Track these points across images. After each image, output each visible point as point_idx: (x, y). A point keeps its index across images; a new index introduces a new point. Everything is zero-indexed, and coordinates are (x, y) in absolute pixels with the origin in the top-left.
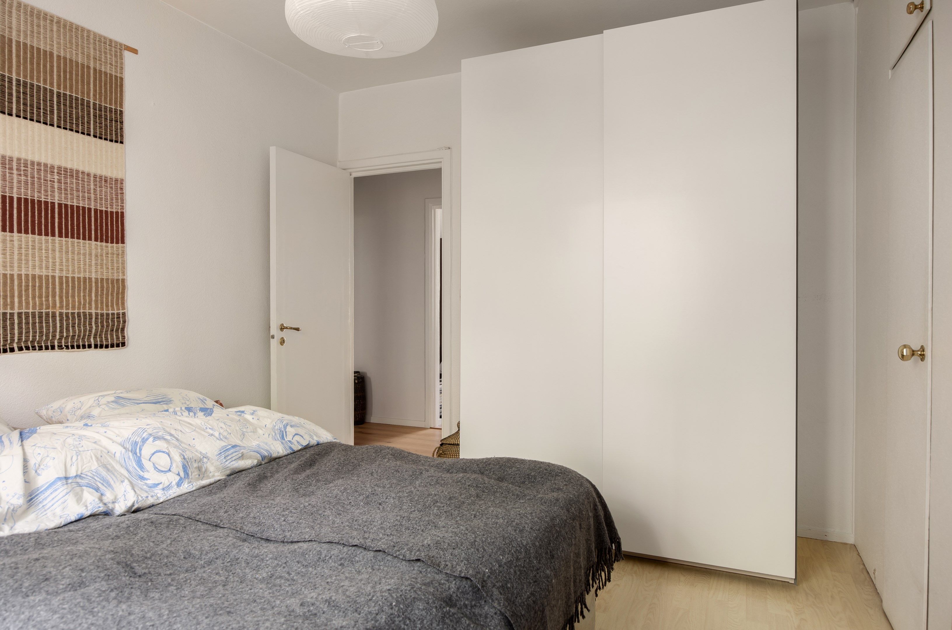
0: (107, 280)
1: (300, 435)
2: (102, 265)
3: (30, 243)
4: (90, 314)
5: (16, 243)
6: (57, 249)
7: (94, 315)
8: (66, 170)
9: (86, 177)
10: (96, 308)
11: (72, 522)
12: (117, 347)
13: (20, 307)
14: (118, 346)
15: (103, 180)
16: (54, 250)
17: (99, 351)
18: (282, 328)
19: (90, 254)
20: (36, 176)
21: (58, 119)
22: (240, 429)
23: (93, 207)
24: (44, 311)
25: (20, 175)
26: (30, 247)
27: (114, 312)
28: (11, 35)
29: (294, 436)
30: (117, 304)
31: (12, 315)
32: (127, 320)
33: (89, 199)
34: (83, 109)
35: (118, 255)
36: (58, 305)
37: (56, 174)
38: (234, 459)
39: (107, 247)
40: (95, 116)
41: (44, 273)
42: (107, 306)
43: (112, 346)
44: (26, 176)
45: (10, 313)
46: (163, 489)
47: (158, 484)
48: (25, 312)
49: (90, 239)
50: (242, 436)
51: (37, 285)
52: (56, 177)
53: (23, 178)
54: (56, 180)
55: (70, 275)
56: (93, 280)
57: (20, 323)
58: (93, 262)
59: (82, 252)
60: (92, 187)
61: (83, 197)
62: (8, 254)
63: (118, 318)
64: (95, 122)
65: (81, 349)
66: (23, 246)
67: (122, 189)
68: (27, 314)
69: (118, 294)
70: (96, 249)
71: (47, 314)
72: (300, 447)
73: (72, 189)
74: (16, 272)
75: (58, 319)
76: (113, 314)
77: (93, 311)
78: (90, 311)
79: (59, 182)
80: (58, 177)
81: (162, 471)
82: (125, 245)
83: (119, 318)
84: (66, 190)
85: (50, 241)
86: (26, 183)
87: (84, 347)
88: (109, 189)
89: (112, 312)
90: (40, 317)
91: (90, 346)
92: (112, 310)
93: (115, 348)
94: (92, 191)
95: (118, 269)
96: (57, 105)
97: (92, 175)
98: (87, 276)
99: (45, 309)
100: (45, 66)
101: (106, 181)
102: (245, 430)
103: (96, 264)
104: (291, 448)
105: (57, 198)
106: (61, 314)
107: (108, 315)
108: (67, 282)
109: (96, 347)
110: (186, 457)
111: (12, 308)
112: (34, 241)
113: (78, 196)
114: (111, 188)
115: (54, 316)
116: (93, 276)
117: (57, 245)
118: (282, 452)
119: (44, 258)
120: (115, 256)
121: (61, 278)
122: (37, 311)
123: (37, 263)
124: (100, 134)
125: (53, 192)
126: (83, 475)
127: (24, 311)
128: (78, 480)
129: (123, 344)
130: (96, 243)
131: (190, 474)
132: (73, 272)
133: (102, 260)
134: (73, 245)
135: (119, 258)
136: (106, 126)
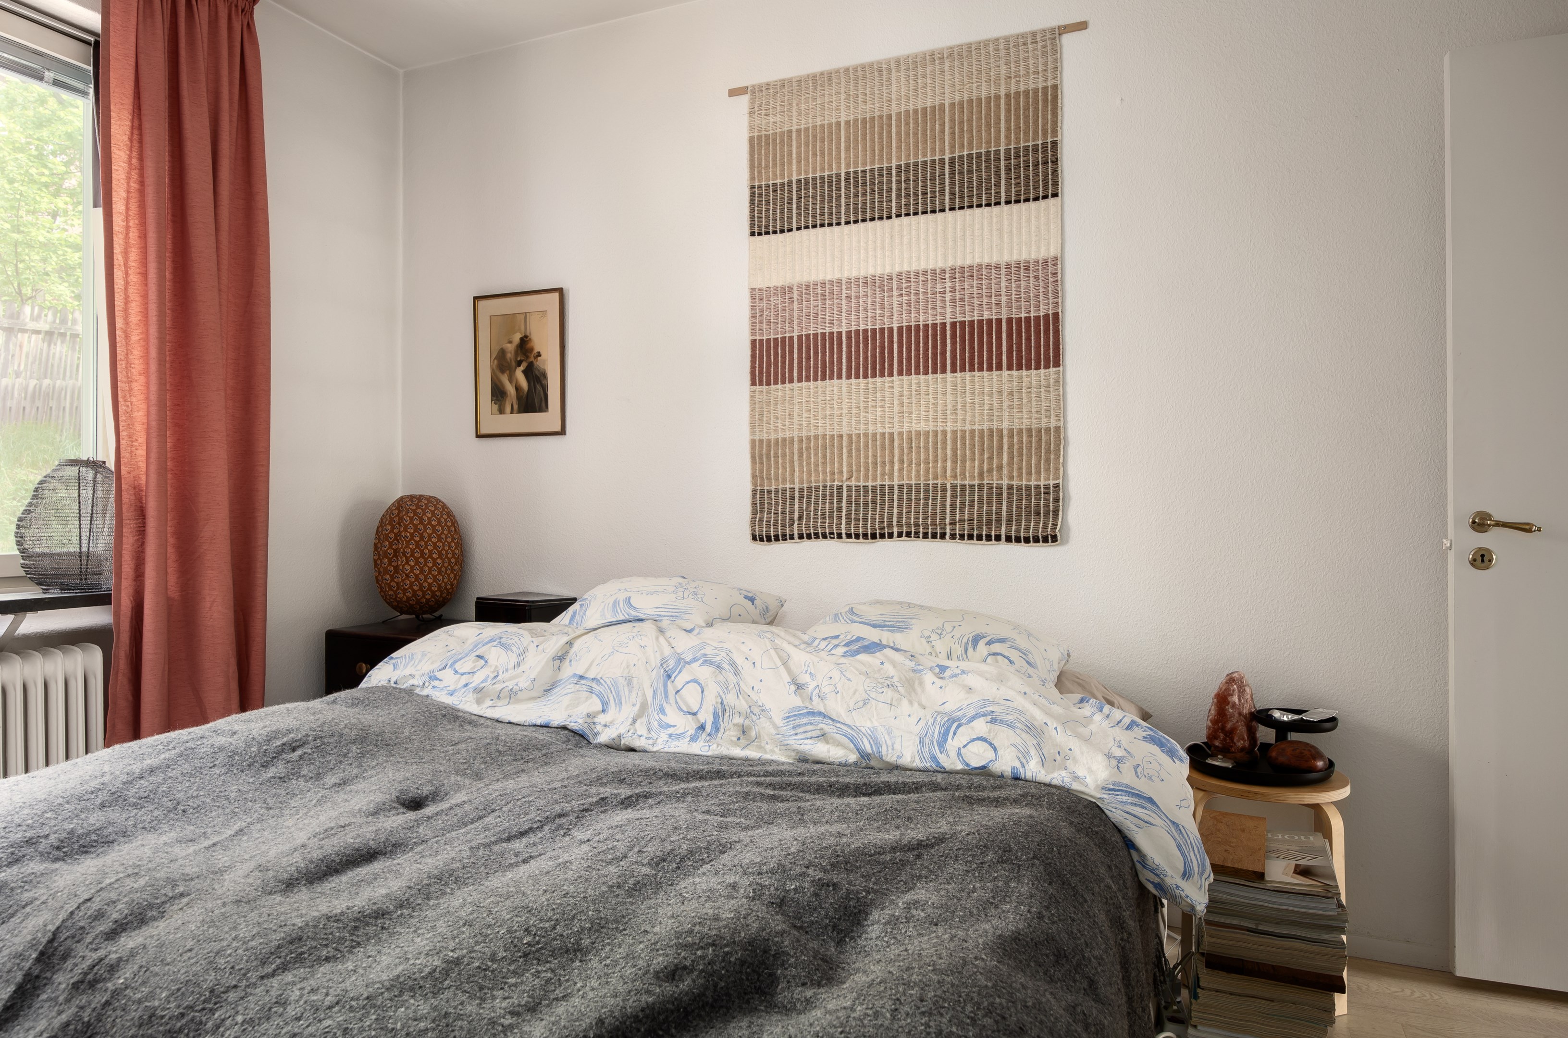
0: (1029, 430)
1: (991, 744)
2: (1020, 407)
3: (914, 388)
4: (999, 487)
5: (896, 390)
6: (949, 391)
7: (1005, 487)
8: (962, 270)
9: (993, 272)
10: (1011, 478)
11: (535, 726)
12: (1043, 542)
13: (901, 477)
14: (1045, 540)
15: (1022, 268)
16: (945, 393)
17: (1014, 547)
18: (1481, 523)
19: (1000, 392)
20: (921, 291)
21: (950, 199)
22: (866, 691)
23: (1004, 317)
24: (931, 482)
25: (901, 295)
26: (914, 393)
27: (1039, 483)
28: (891, 110)
29: (973, 740)
30: (1048, 470)
31: (891, 488)
32: (1061, 497)
33: (998, 304)
34: (988, 168)
35: (1049, 386)
36: (949, 473)
37: (947, 280)
38: (809, 735)
39: (1028, 376)
40: (1008, 170)
41: (931, 427)
42: (1029, 473)
43: (1036, 540)
44: (909, 294)
45: (889, 486)
46: (670, 736)
47: (671, 726)
48: (907, 484)
49: (999, 367)
50: (861, 704)
51: (922, 445)
52: (948, 285)
53: (905, 298)
54: (948, 290)
55: (968, 428)
56: (1005, 432)
57: (900, 499)
58: (1006, 404)
59: (986, 389)
60: (1004, 284)
61: (989, 303)
62: (887, 405)
63: (1047, 493)
64: (1008, 179)
65: (984, 542)
66: (905, 393)
67: (1055, 274)
68: (910, 486)
69: (1048, 451)
70: (1011, 381)
71: (935, 487)
72: (959, 766)
73: (971, 297)
74: (896, 430)
75: (949, 493)
76: (1038, 487)
77: (1005, 482)
78: (999, 482)
79: (953, 290)
80: (950, 284)
81: (682, 711)
82: (1061, 368)
83: (1049, 493)
84: (962, 300)
85: (939, 380)
86: (909, 303)
87: (988, 537)
88: (1032, 280)
89: (1036, 483)
90: (927, 491)
91: (998, 538)
92: (1036, 480)
93: (1041, 544)
94: (1003, 291)
95: (1048, 411)
96: (950, 178)
97: (1003, 267)
98: (994, 427)
99: (933, 479)
100: (933, 129)
101: (1027, 269)
102: (873, 695)
103: (1011, 407)
104: (934, 758)
105: (948, 315)
106: (954, 487)
107: (1028, 488)
108: (963, 438)
109: (1009, 539)
110: (725, 702)
111: (891, 478)
112: (919, 384)
113: (981, 305)
114: (1036, 277)
115: (944, 490)
116: (1005, 425)
117: (949, 385)
118: (909, 759)
119: (931, 406)
120: (1043, 389)
121: (954, 432)
122: (922, 482)
123: (923, 413)
124: (1016, 195)
125: (944, 307)
126: (601, 681)
127: (905, 482)
128: (594, 685)
129: (1054, 539)
130: (1010, 372)
131: (722, 730)
132: (973, 422)
133: (1021, 399)
134: (973, 382)
135: (1049, 392)
136: (1027, 178)
